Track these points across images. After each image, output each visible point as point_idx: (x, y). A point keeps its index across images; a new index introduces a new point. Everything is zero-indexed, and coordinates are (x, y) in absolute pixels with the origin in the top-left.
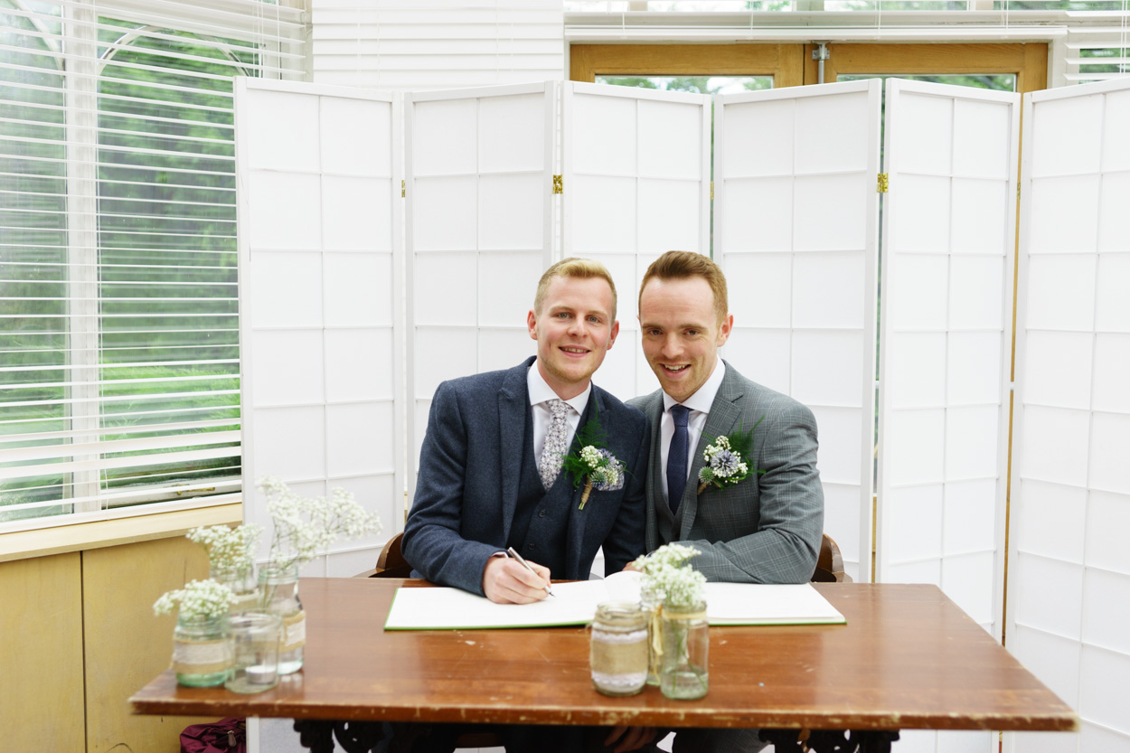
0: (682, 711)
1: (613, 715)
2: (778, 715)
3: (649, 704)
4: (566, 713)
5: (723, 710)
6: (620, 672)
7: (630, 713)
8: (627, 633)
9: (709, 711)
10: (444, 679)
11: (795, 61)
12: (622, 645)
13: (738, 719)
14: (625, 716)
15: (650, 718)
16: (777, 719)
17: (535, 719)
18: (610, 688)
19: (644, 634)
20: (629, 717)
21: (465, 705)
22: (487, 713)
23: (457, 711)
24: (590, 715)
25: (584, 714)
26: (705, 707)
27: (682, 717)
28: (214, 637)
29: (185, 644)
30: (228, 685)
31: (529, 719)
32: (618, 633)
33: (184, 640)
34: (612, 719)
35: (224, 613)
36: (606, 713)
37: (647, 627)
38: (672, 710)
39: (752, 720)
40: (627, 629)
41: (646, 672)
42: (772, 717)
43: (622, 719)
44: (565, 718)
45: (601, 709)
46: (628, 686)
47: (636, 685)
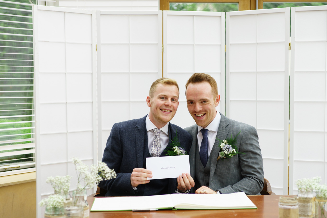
28: (60, 215)
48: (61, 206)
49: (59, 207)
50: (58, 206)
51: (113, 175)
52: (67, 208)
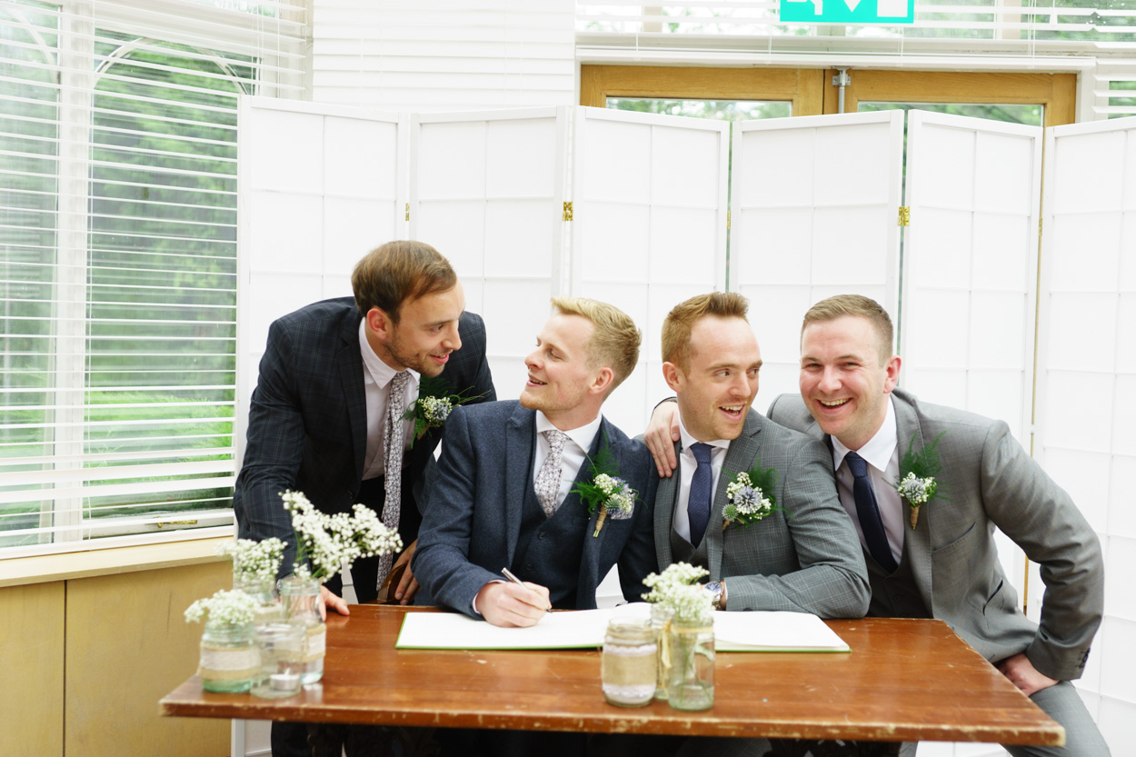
0: (689, 720)
1: (623, 723)
2: (780, 725)
3: (657, 713)
4: (578, 720)
5: (728, 720)
6: (630, 684)
7: (639, 721)
8: (638, 646)
9: (715, 720)
10: (461, 690)
11: (815, 87)
12: (633, 658)
13: (742, 728)
14: (634, 724)
15: (658, 727)
16: (779, 729)
17: (548, 726)
18: (620, 700)
19: (654, 648)
20: (638, 725)
21: (481, 712)
22: (503, 719)
23: (475, 717)
24: (601, 723)
25: (596, 722)
26: (711, 716)
27: (689, 726)
28: (242, 645)
29: (214, 650)
30: (252, 691)
31: (543, 726)
32: (628, 646)
33: (212, 647)
34: (622, 726)
35: (250, 622)
36: (616, 721)
37: (656, 642)
38: (679, 719)
39: (755, 729)
40: (637, 642)
41: (654, 685)
42: (774, 726)
43: (632, 727)
44: (577, 725)
45: (612, 717)
46: (638, 697)
47: (645, 696)
48: (247, 621)
49: (241, 624)
50: (238, 620)
51: (393, 545)
52: (262, 628)
